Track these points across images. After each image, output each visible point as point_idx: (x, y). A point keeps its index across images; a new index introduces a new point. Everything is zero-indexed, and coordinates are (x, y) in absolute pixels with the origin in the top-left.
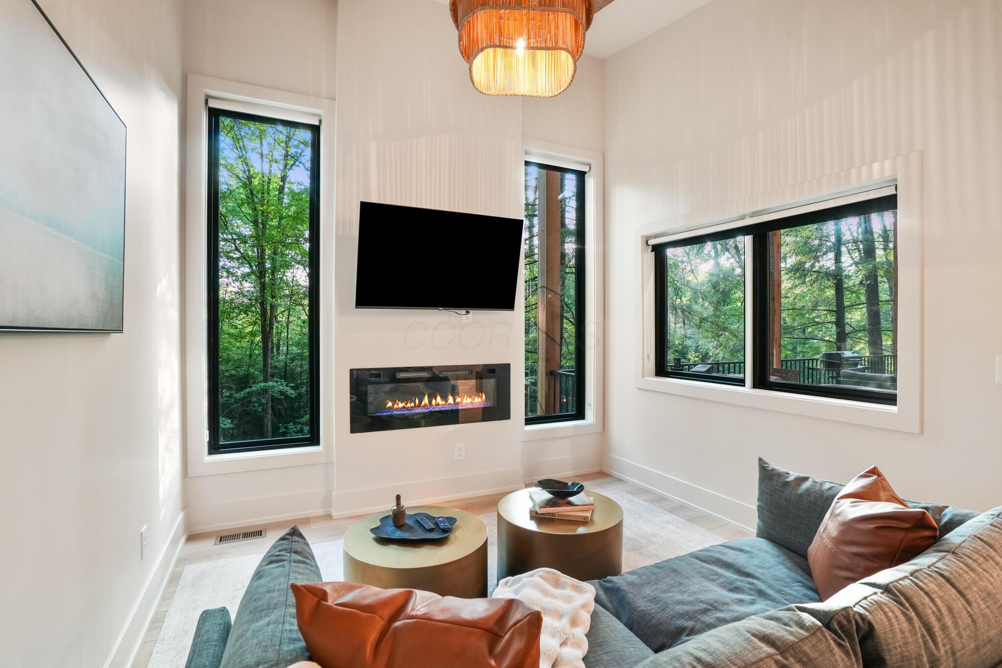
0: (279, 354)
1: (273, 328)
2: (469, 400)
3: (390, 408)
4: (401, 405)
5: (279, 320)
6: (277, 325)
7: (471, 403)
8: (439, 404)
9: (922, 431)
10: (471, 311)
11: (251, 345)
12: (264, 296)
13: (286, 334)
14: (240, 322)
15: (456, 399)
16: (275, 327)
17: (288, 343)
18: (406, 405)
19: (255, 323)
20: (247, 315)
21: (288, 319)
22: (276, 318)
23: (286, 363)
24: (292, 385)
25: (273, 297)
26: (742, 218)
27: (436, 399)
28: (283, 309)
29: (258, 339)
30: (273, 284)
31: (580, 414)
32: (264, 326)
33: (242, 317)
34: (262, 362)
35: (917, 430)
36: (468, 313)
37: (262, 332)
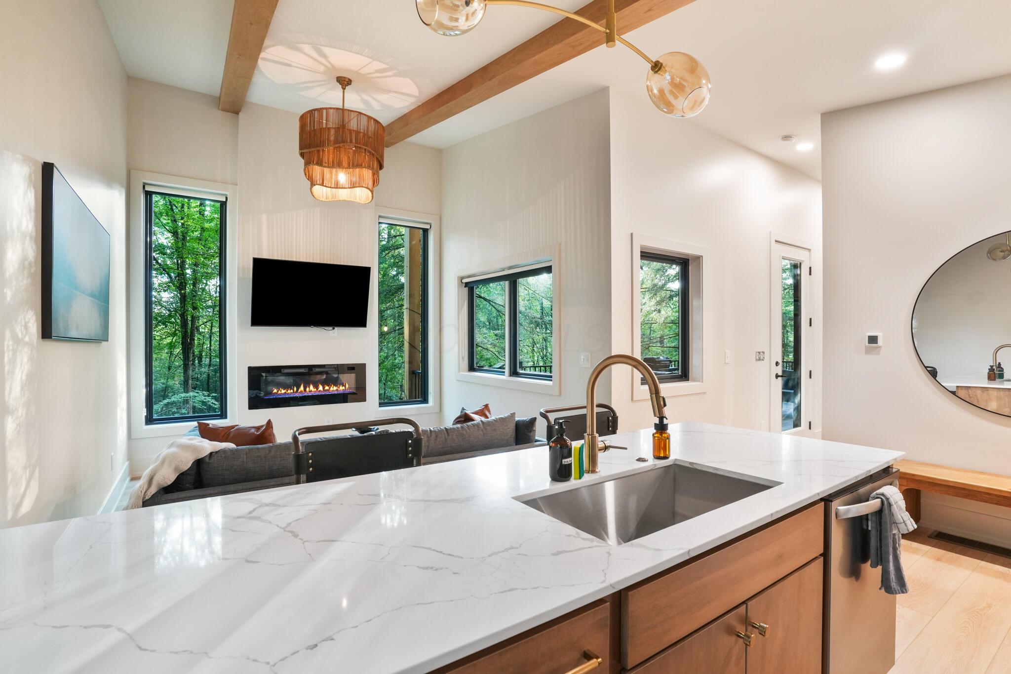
0: (200, 365)
1: (194, 339)
2: (335, 388)
3: (275, 393)
4: (283, 391)
5: (201, 331)
6: (199, 336)
7: (337, 390)
8: (311, 391)
9: (560, 394)
10: (336, 328)
11: (170, 357)
12: (184, 307)
13: (209, 346)
14: (158, 334)
16: (196, 338)
17: (211, 354)
18: (287, 391)
19: (174, 334)
20: (166, 327)
21: (211, 330)
22: (198, 330)
23: (209, 375)
24: (214, 395)
25: (195, 308)
26: (503, 270)
27: (309, 387)
28: (205, 320)
29: (178, 350)
30: (194, 296)
31: (425, 400)
32: (184, 338)
33: (160, 328)
34: (182, 374)
35: (558, 394)
36: (334, 329)
37: (182, 344)
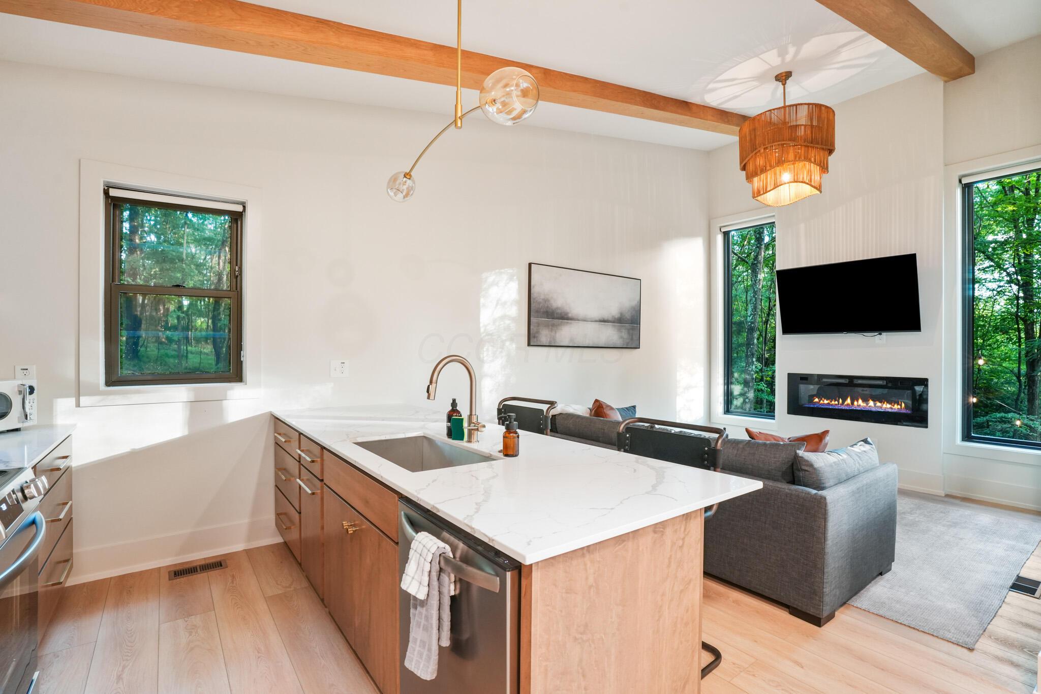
15: (876, 404)
